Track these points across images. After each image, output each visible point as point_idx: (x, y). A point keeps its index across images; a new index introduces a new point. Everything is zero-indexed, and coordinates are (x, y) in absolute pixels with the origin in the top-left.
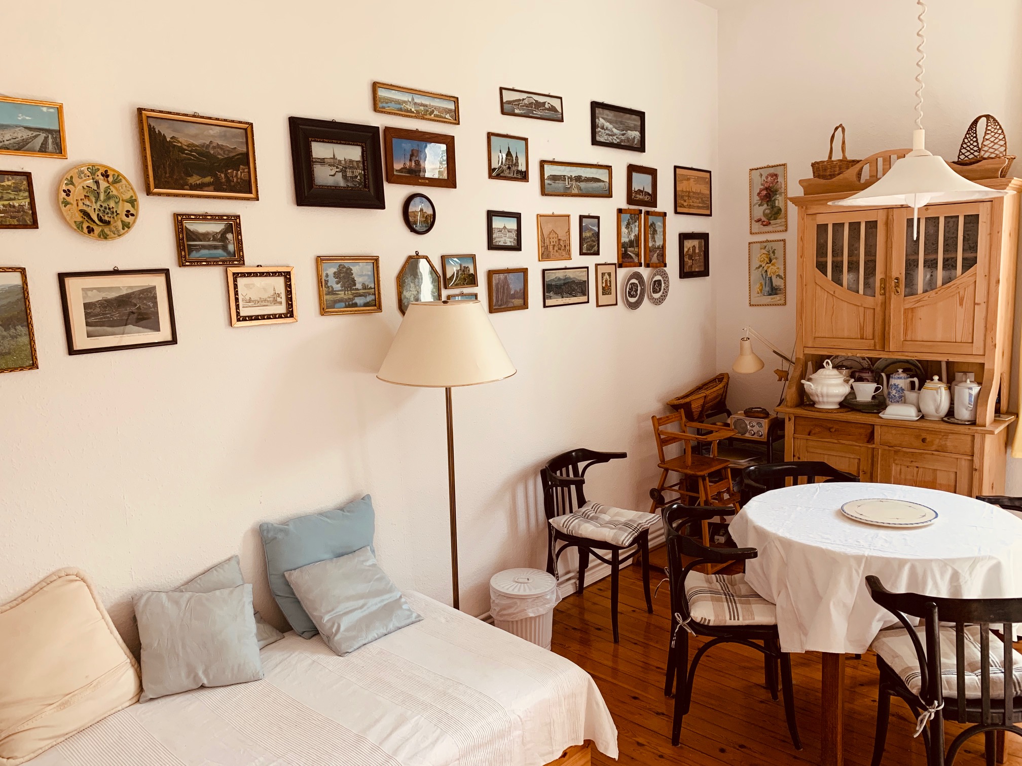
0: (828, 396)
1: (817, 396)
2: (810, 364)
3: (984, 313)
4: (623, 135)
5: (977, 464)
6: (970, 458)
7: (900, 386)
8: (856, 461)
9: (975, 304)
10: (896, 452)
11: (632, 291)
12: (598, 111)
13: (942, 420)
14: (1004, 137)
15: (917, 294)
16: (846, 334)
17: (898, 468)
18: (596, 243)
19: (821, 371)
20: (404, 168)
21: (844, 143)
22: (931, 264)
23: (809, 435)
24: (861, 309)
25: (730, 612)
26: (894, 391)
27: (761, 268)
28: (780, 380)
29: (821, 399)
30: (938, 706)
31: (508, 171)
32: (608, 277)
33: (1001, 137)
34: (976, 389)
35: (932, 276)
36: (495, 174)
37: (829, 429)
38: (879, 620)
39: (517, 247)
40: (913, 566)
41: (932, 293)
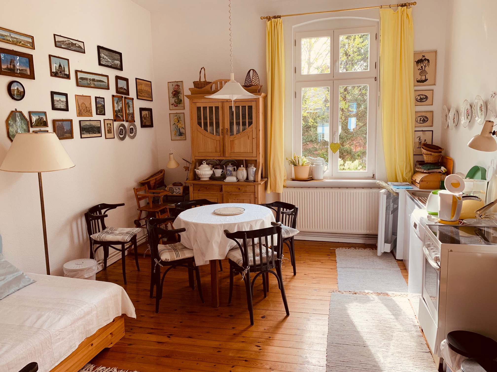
0: (205, 175)
1: (201, 175)
2: (197, 163)
3: (256, 141)
4: (113, 62)
5: (256, 196)
6: (254, 194)
7: (230, 170)
8: (217, 199)
9: (253, 138)
10: (230, 194)
11: (121, 132)
12: (101, 50)
13: (245, 181)
14: (259, 78)
15: (234, 135)
16: (210, 151)
17: (231, 201)
18: (103, 110)
19: (202, 165)
20: (8, 68)
21: (205, 75)
22: (238, 124)
23: (199, 191)
24: (215, 141)
25: (176, 255)
26: (228, 172)
27: (175, 125)
28: (186, 171)
29: (202, 177)
30: (248, 268)
31: (60, 74)
32: (110, 125)
33: (258, 78)
34: (255, 169)
35: (238, 128)
36: (54, 74)
37: (207, 188)
38: (229, 246)
39: (67, 109)
40: (239, 225)
41: (239, 135)
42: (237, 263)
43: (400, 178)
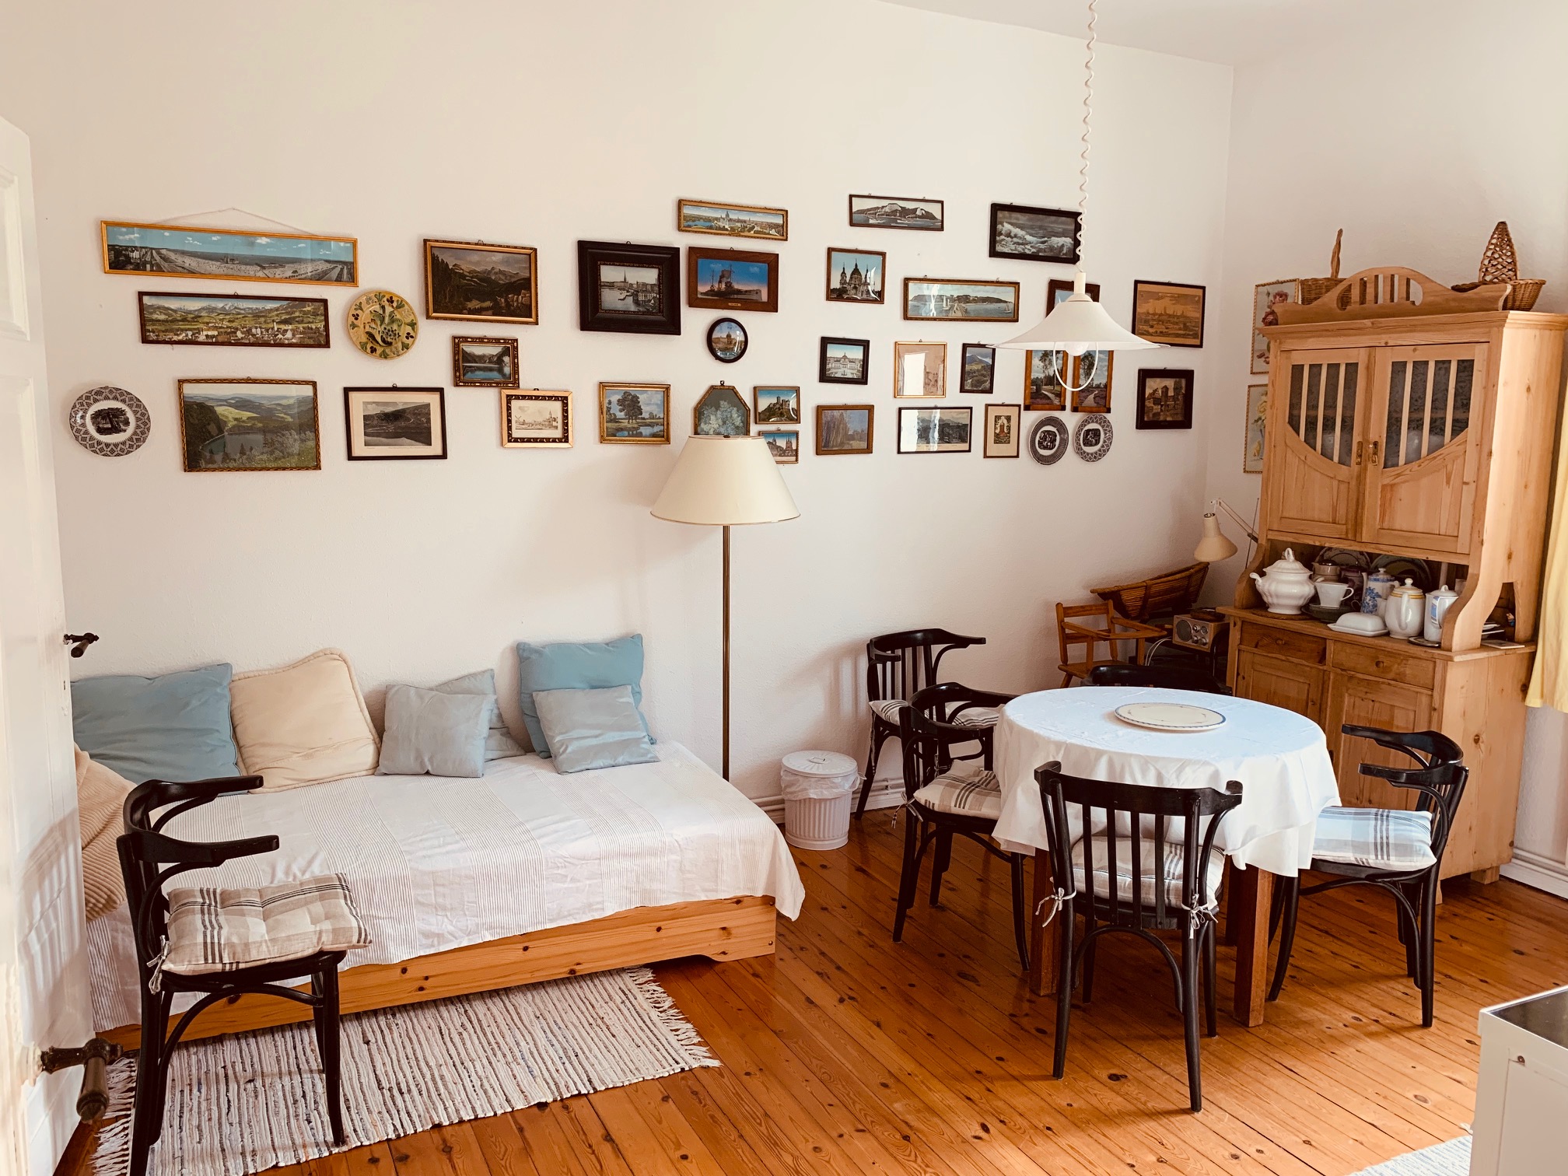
1: (1271, 596)
3: (1474, 493)
4: (1043, 243)
6: (1430, 693)
7: (1376, 591)
9: (1463, 483)
10: (1351, 678)
11: (1048, 440)
12: (1000, 214)
13: (1409, 641)
14: (1513, 254)
15: (1398, 466)
16: (1321, 515)
17: (1352, 700)
18: (988, 378)
19: (1279, 562)
20: (712, 291)
22: (1416, 425)
23: (1256, 647)
24: (1335, 483)
26: (1366, 598)
27: (1260, 422)
29: (1275, 601)
31: (854, 291)
32: (1005, 422)
35: (1416, 441)
36: (836, 295)
37: (1278, 641)
39: (863, 380)
41: (1414, 465)
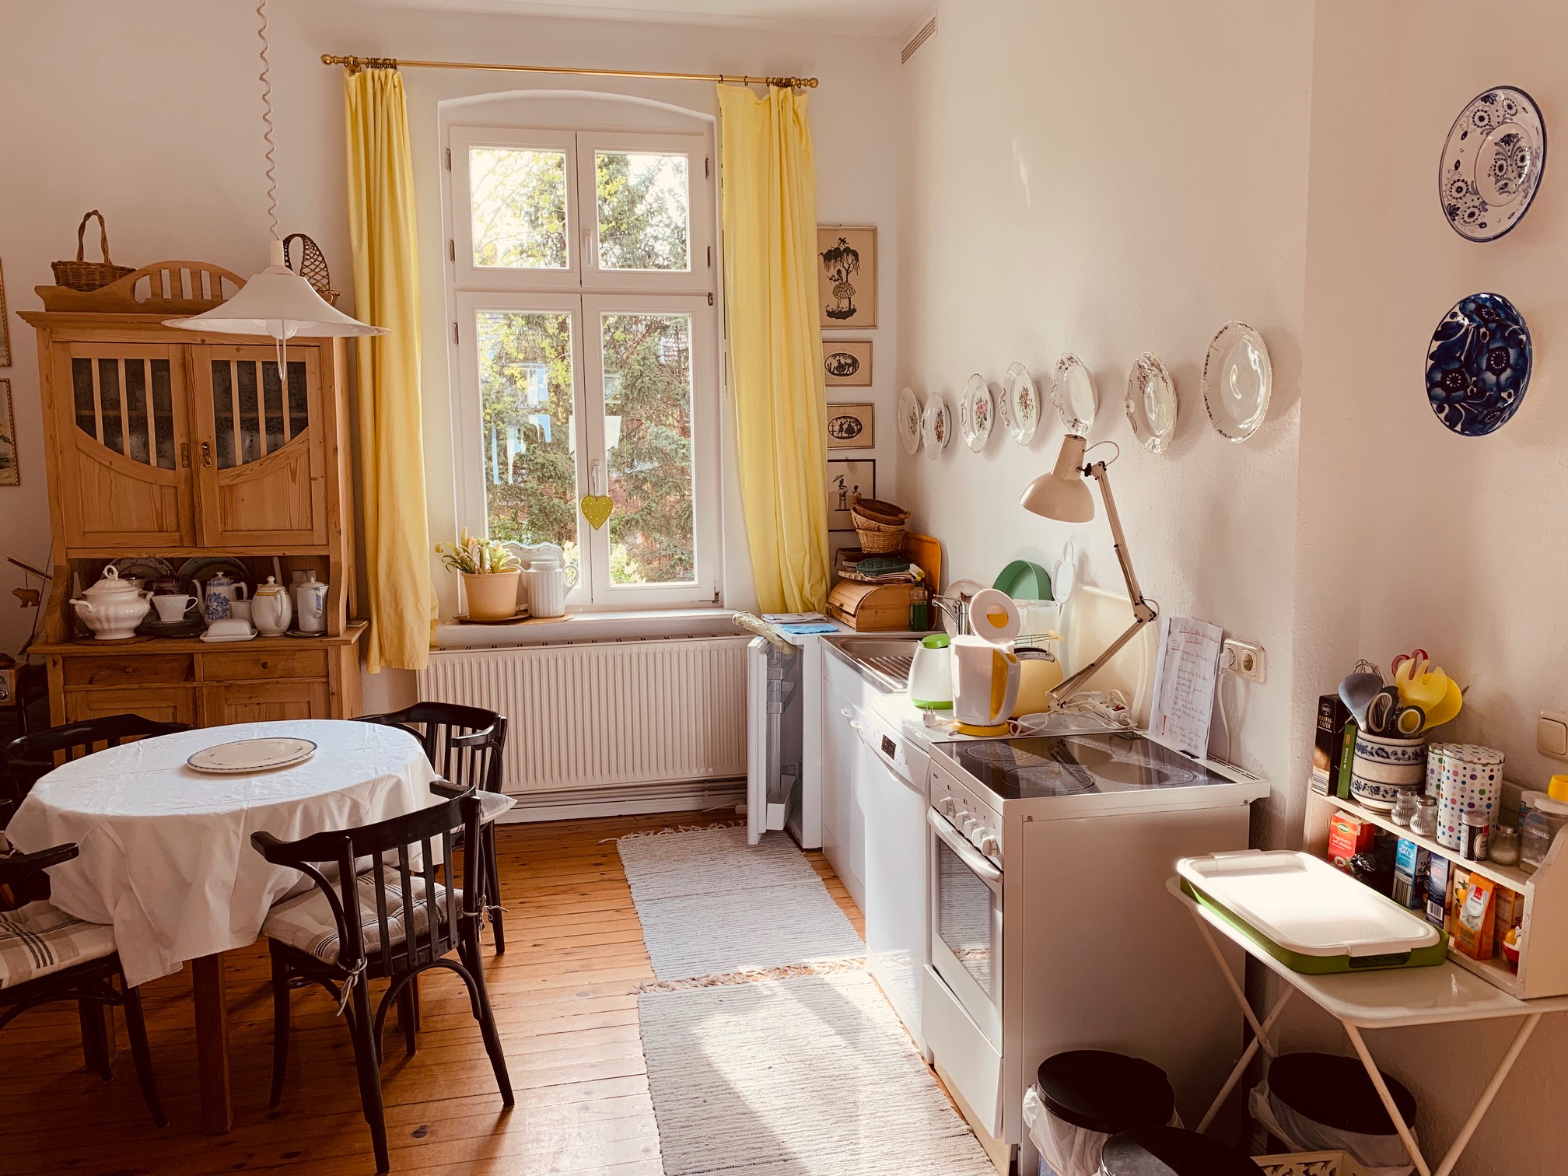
0: (117, 619)
1: (100, 621)
2: (76, 574)
3: (323, 488)
5: (333, 688)
6: (324, 680)
7: (222, 596)
8: (171, 710)
9: (311, 479)
13: (285, 635)
14: (326, 267)
15: (235, 466)
16: (135, 526)
17: (233, 708)
19: (100, 583)
21: (104, 239)
22: (250, 426)
23: (91, 682)
24: (156, 488)
25: (36, 957)
26: (215, 604)
28: (25, 605)
29: (106, 626)
30: (363, 964)
33: (322, 266)
34: (323, 589)
35: (251, 441)
37: (124, 670)
40: (310, 807)
41: (255, 465)
42: (313, 951)
43: (794, 600)
